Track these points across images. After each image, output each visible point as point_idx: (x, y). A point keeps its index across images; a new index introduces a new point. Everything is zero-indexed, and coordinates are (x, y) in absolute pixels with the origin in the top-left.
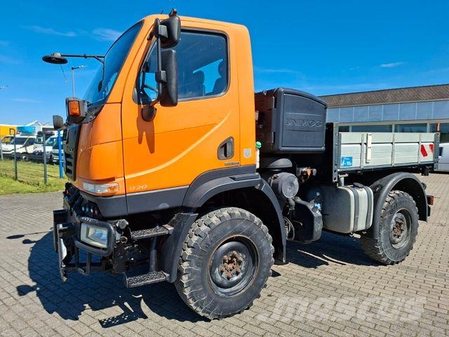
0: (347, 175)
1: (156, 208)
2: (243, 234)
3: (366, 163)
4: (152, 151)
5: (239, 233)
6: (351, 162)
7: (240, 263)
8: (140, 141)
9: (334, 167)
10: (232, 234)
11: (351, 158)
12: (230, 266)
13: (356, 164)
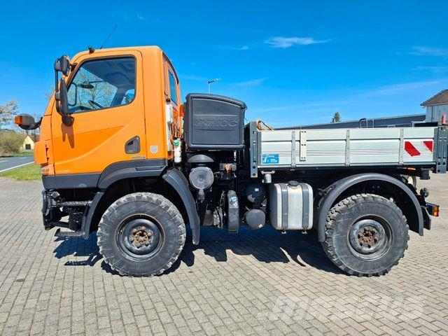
0: (273, 172)
1: (77, 187)
2: (147, 214)
3: (301, 161)
4: (73, 147)
5: (143, 212)
6: (278, 159)
7: (149, 237)
8: (64, 140)
9: (253, 164)
10: (137, 212)
11: (277, 156)
12: (142, 238)
13: (285, 161)
